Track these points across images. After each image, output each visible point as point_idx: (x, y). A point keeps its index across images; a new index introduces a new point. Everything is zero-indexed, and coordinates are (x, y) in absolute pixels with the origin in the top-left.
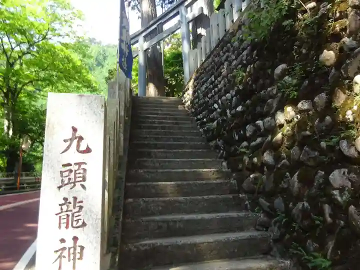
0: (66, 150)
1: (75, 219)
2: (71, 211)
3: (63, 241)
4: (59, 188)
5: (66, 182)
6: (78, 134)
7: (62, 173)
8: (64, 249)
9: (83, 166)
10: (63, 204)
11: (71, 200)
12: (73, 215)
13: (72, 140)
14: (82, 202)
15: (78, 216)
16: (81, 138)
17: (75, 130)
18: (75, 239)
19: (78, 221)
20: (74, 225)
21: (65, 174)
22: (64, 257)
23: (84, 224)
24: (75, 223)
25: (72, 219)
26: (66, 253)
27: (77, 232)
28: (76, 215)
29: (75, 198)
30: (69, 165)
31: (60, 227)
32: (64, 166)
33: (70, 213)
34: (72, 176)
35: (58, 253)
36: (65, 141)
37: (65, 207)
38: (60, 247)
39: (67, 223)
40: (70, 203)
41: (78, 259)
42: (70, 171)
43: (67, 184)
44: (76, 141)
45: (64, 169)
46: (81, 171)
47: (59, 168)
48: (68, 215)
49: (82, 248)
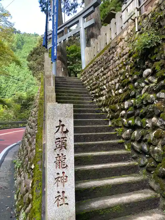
0: (57, 132)
1: (63, 164)
2: (61, 160)
3: (58, 174)
4: (56, 149)
5: (58, 147)
6: (62, 123)
7: (56, 142)
9: (65, 139)
10: (57, 157)
11: (61, 155)
12: (62, 161)
13: (59, 127)
14: (65, 156)
16: (63, 125)
17: (60, 121)
18: (63, 173)
19: (64, 165)
20: (63, 167)
21: (57, 143)
22: (59, 181)
23: (67, 166)
25: (62, 164)
26: (60, 179)
27: (64, 170)
28: (63, 162)
29: (62, 154)
30: (59, 138)
31: (56, 168)
32: (57, 139)
33: (60, 161)
34: (60, 144)
35: (57, 179)
36: (57, 127)
37: (58, 158)
38: (57, 177)
39: (59, 166)
40: (60, 156)
41: (65, 182)
42: (59, 141)
43: (58, 148)
44: (61, 127)
45: (57, 141)
46: (64, 141)
47: (54, 140)
48: (60, 162)
49: (67, 177)
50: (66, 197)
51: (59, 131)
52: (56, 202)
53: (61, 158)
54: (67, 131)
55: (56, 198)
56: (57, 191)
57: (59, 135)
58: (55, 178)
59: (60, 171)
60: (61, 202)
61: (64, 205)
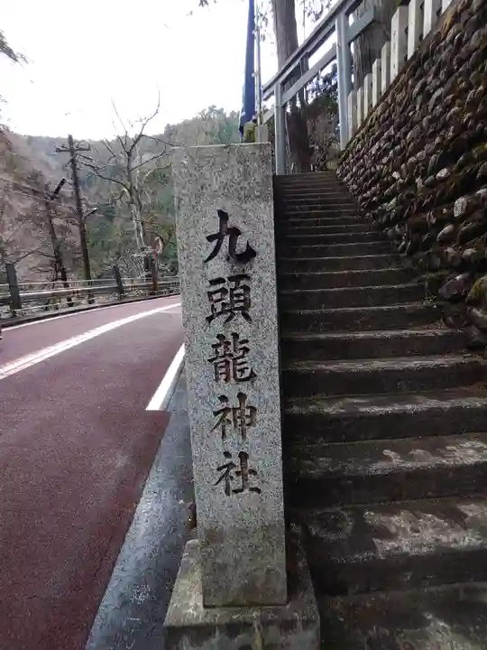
0: (210, 258)
1: (238, 367)
2: (231, 355)
3: (223, 398)
4: (210, 319)
5: (219, 310)
6: (230, 224)
7: (210, 294)
8: (226, 410)
9: (243, 282)
10: (219, 345)
11: (230, 338)
12: (235, 359)
13: (219, 237)
14: (247, 341)
15: (242, 363)
18: (241, 396)
19: (242, 371)
20: (238, 377)
21: (215, 297)
22: (229, 421)
23: (252, 375)
24: (238, 374)
25: (234, 370)
26: (229, 416)
27: (243, 387)
28: (239, 361)
29: (236, 336)
30: (220, 280)
31: (217, 380)
32: (213, 282)
33: (230, 359)
34: (227, 299)
35: (220, 415)
36: (210, 239)
37: (221, 350)
38: (221, 407)
39: (227, 373)
40: (229, 343)
41: (248, 425)
42: (223, 291)
43: (220, 313)
44: (227, 239)
45: (213, 289)
46: (241, 291)
47: (205, 287)
48: (227, 363)
49: (253, 409)
50: (253, 472)
51: (220, 254)
52: (220, 481)
53: (231, 347)
54: (250, 254)
55: (219, 469)
56: (221, 450)
57: (220, 268)
58: (216, 410)
59: (231, 389)
60: (236, 483)
61: (246, 491)
